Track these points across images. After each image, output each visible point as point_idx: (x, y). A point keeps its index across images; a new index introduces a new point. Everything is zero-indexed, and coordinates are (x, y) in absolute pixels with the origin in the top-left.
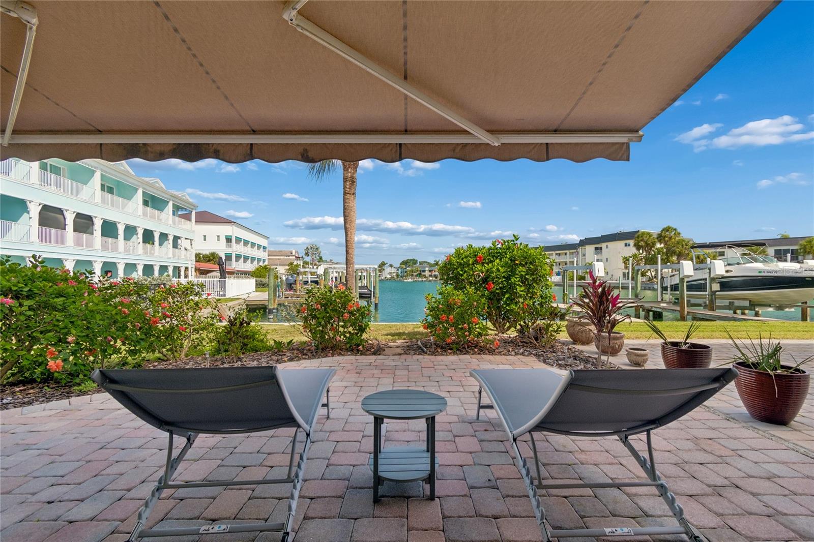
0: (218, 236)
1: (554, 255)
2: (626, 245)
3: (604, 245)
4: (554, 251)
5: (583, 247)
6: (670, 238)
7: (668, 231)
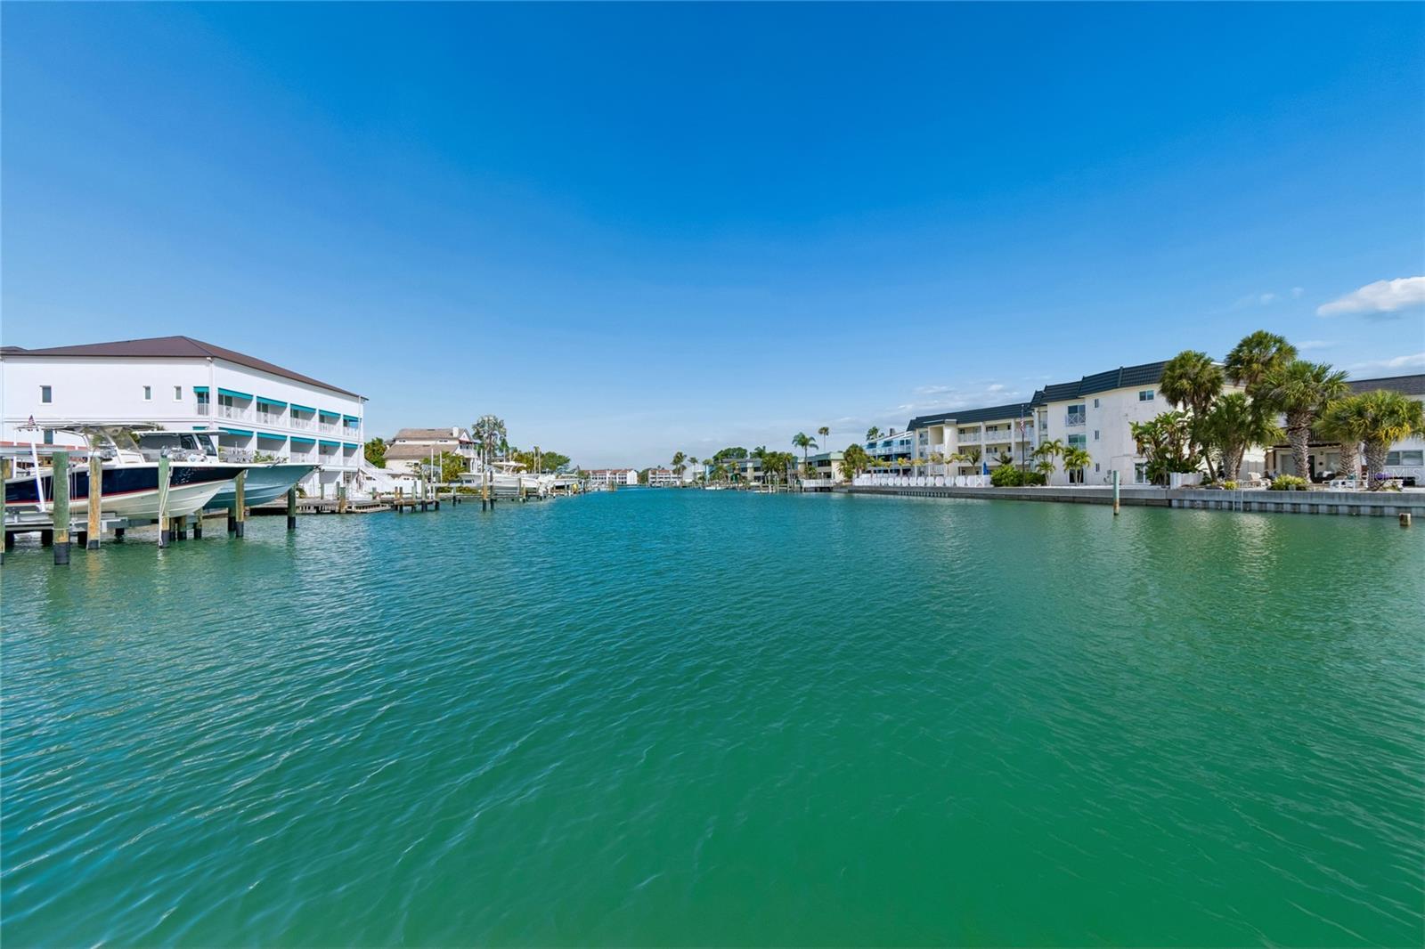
0: (179, 389)
1: (983, 429)
2: (1143, 397)
3: (1088, 401)
4: (983, 420)
5: (1042, 409)
6: (1267, 364)
7: (1259, 344)
